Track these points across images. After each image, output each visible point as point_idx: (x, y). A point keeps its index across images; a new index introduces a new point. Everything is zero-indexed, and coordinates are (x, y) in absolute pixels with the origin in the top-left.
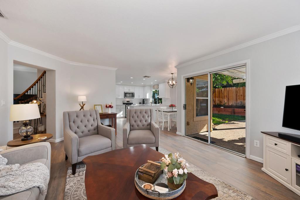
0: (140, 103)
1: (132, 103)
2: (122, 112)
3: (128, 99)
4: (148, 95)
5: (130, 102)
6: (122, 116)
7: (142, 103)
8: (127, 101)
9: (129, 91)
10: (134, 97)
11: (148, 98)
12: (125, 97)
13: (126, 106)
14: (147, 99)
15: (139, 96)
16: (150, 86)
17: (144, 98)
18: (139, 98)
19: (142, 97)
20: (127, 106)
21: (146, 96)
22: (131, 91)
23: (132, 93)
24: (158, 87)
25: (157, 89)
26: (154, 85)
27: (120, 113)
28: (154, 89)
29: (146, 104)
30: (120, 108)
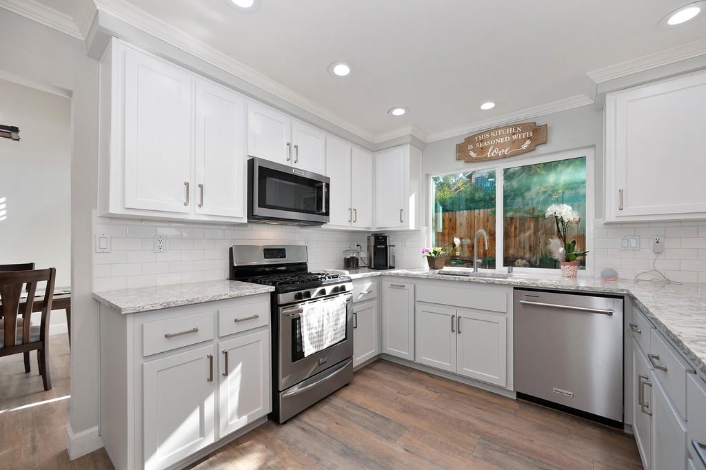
0: (351, 264)
7: (365, 261)
10: (327, 214)
12: (258, 211)
17: (374, 230)
18: (352, 227)
20: (291, 296)
21: (402, 212)
22: (307, 165)
24: (528, 142)
25: (512, 155)
26: (480, 134)
27: (209, 405)
28: (470, 160)
29: (393, 268)
30: (216, 341)
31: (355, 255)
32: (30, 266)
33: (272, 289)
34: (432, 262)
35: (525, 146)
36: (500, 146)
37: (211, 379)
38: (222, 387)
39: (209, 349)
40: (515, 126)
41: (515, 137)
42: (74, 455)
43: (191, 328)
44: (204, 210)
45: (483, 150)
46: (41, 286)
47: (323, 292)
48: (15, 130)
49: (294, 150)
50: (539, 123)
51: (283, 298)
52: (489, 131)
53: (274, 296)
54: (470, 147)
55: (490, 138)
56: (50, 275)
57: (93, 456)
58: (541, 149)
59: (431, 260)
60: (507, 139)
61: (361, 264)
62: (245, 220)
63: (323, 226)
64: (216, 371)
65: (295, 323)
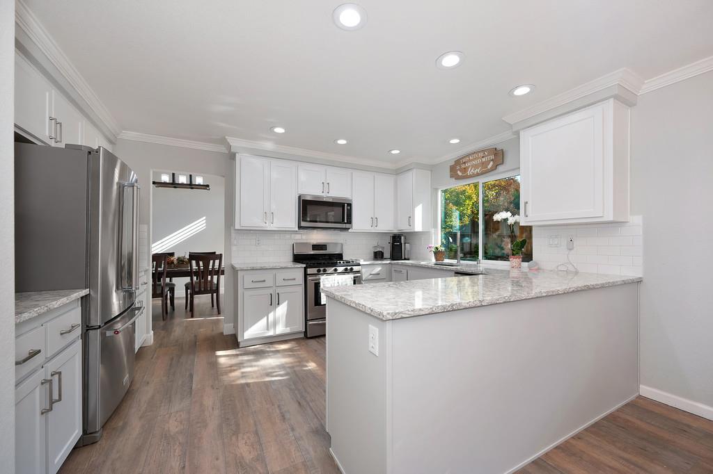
0: (378, 255)
1: (340, 256)
2: (282, 310)
3: (317, 237)
4: (419, 212)
5: (330, 251)
6: (280, 329)
7: (387, 254)
8: (315, 247)
9: (324, 195)
10: (350, 222)
11: (418, 227)
12: (303, 224)
13: (306, 275)
14: (411, 235)
15: (374, 220)
16: (432, 168)
17: (396, 231)
18: (374, 230)
19: (388, 225)
20: (314, 270)
21: (410, 219)
22: (336, 192)
23: (342, 205)
24: (491, 163)
25: (482, 173)
26: (462, 158)
27: (271, 316)
28: (458, 178)
29: (408, 259)
30: (274, 288)
31: (380, 250)
32: (215, 253)
33: (304, 266)
34: (437, 253)
35: (489, 166)
36: (476, 167)
37: (271, 304)
38: (277, 310)
39: (271, 291)
40: (483, 151)
41: (484, 160)
42: (225, 334)
43: (263, 280)
44: (275, 225)
45: (465, 170)
46: (217, 262)
47: (336, 270)
48: (208, 186)
49: (326, 185)
50: (499, 148)
51: (310, 271)
52: (468, 155)
53: (305, 269)
54: (458, 167)
55: (470, 161)
56: (220, 257)
57: (231, 335)
58: (501, 168)
59: (436, 253)
60: (479, 161)
61: (385, 256)
62: (297, 229)
63: (350, 230)
64: (274, 301)
65: (317, 285)
